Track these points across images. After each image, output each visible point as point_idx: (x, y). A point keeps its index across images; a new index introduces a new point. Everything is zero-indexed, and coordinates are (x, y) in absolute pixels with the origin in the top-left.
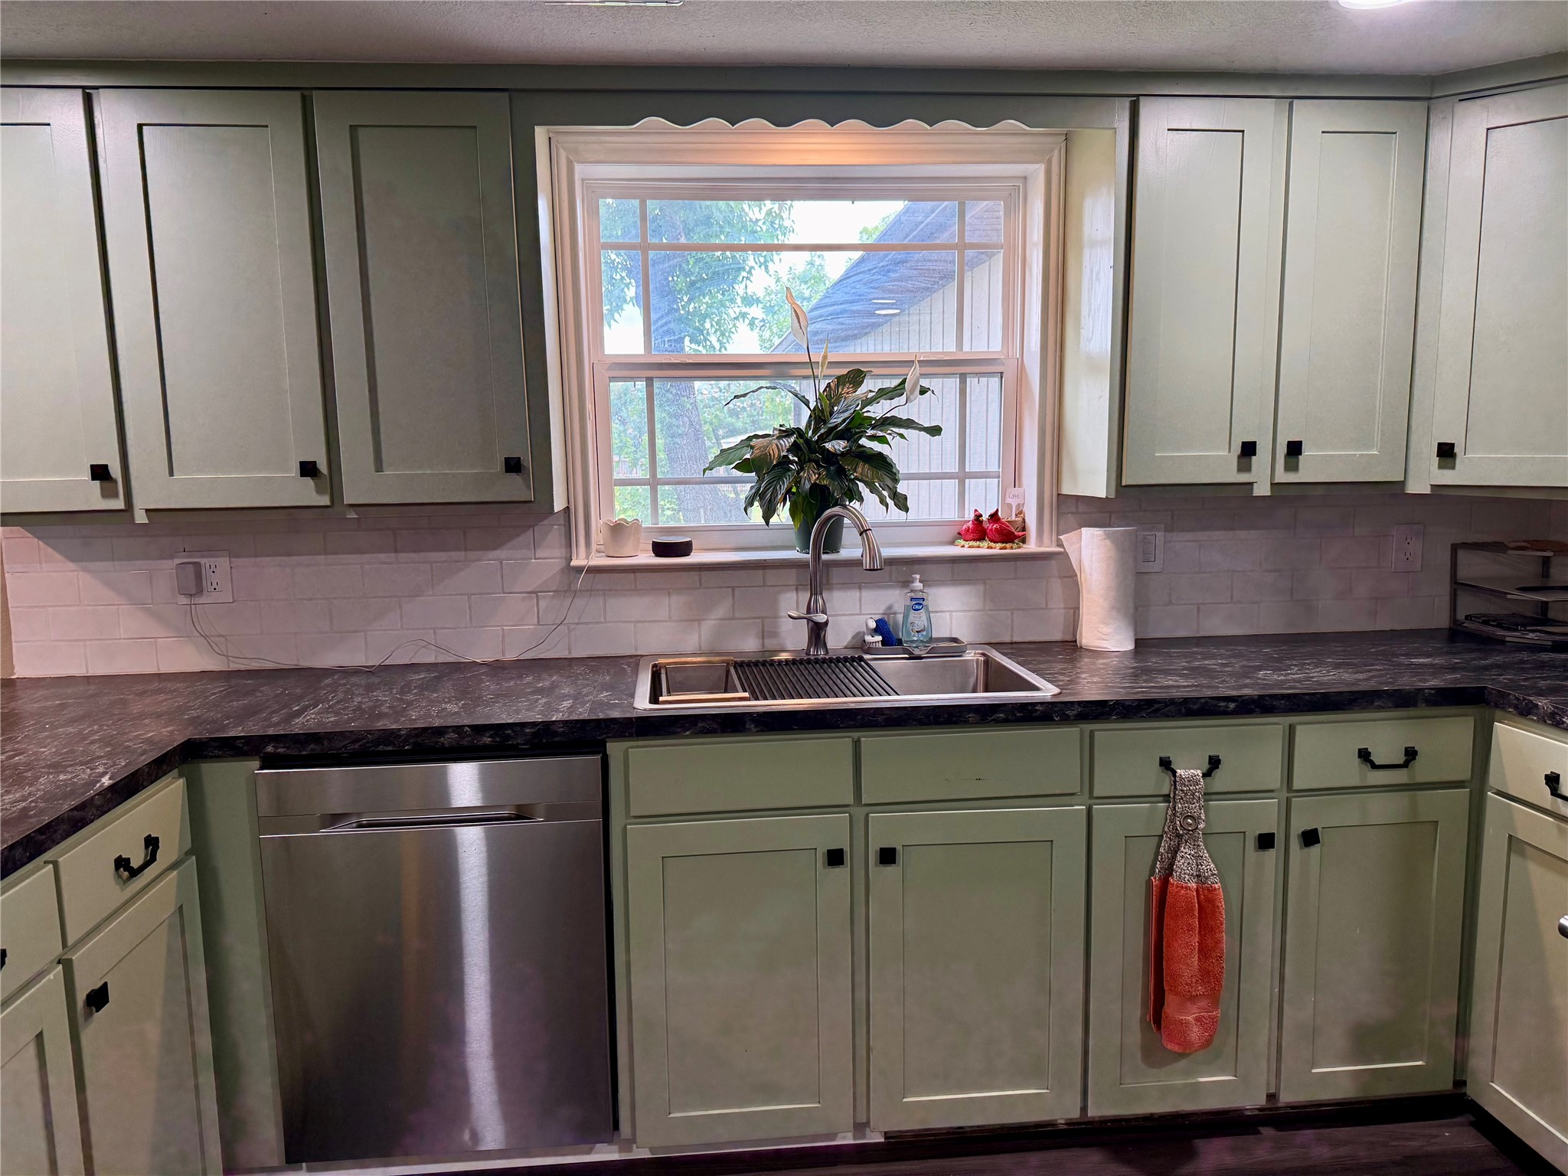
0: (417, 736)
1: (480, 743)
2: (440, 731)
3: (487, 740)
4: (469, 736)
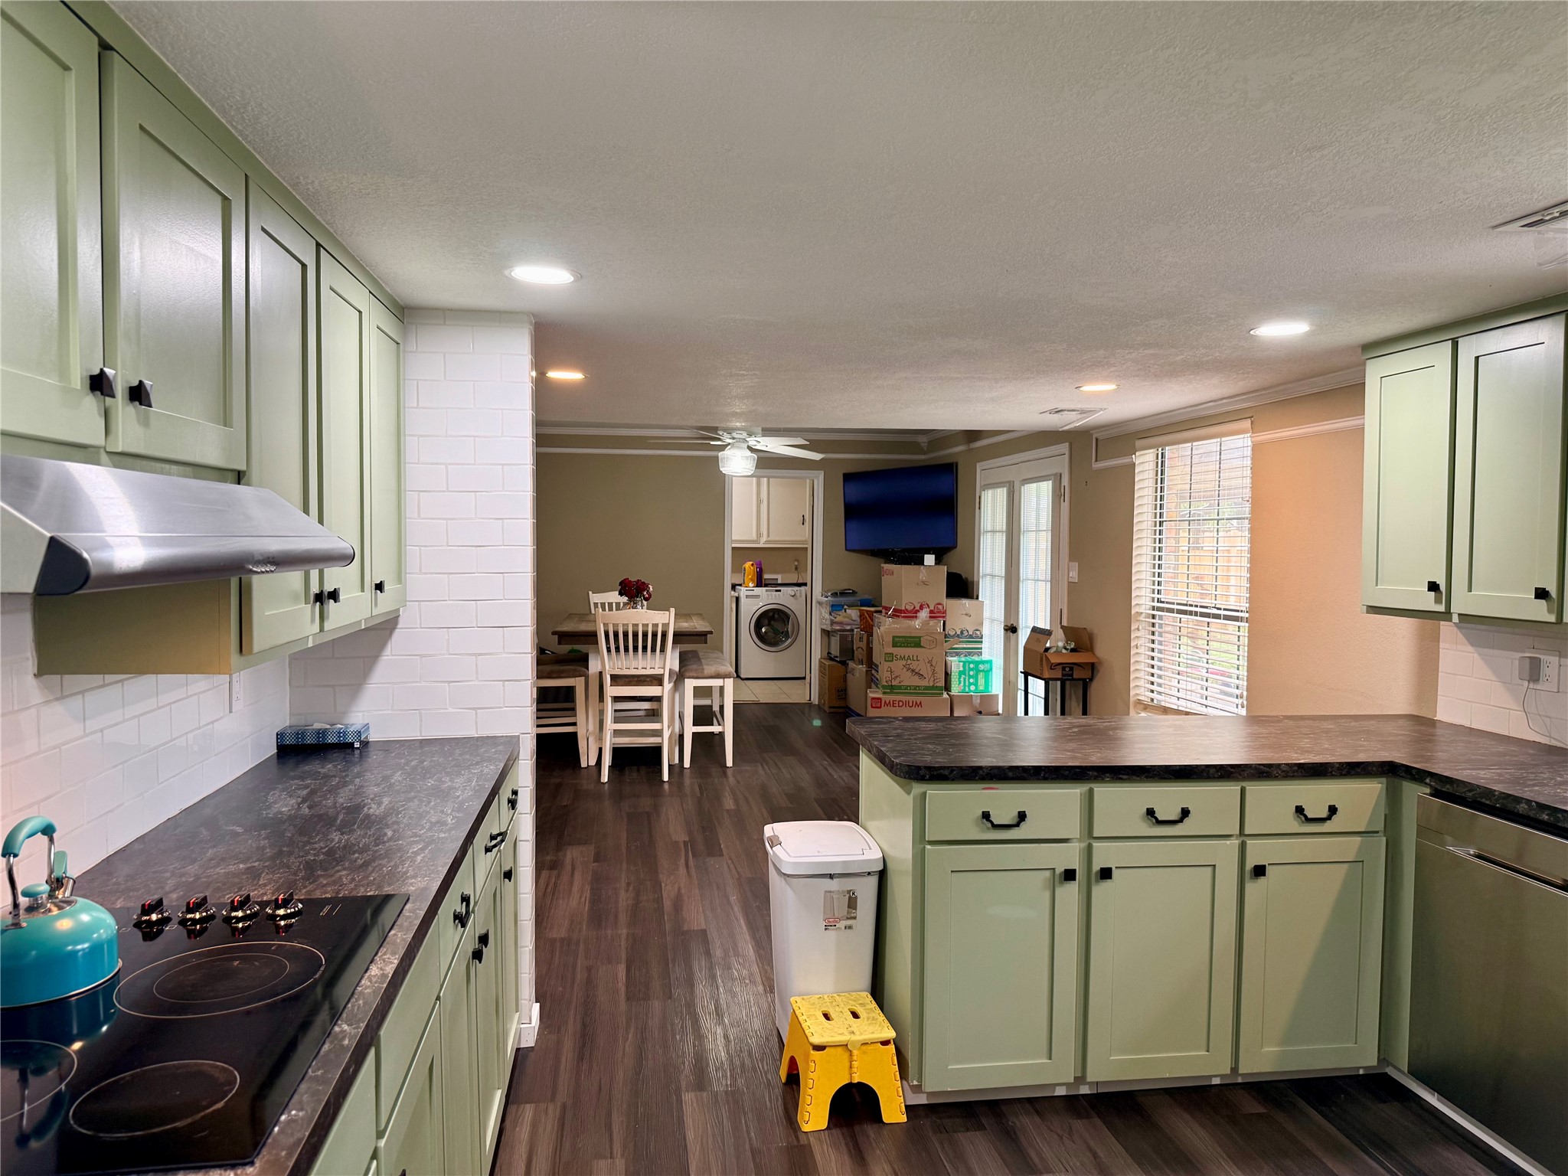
0: (1504, 798)
1: (1541, 818)
2: (1518, 800)
3: (1545, 817)
4: (1534, 809)
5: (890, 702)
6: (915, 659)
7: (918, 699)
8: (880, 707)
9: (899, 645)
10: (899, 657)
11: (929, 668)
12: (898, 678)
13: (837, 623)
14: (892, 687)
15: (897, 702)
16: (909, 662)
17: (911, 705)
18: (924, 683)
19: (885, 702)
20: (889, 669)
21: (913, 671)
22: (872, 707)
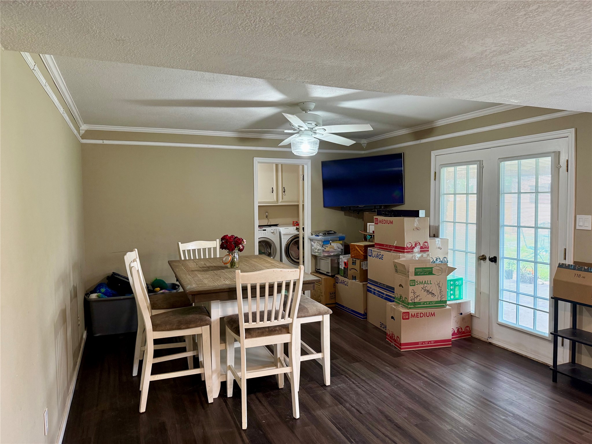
5: (414, 315)
6: (429, 283)
7: (432, 311)
8: (408, 319)
9: (418, 274)
10: (419, 282)
11: (438, 288)
12: (419, 297)
13: (325, 252)
14: (415, 304)
15: (419, 314)
16: (425, 285)
17: (428, 315)
18: (435, 299)
19: (412, 315)
20: (413, 292)
21: (428, 291)
22: (403, 319)
